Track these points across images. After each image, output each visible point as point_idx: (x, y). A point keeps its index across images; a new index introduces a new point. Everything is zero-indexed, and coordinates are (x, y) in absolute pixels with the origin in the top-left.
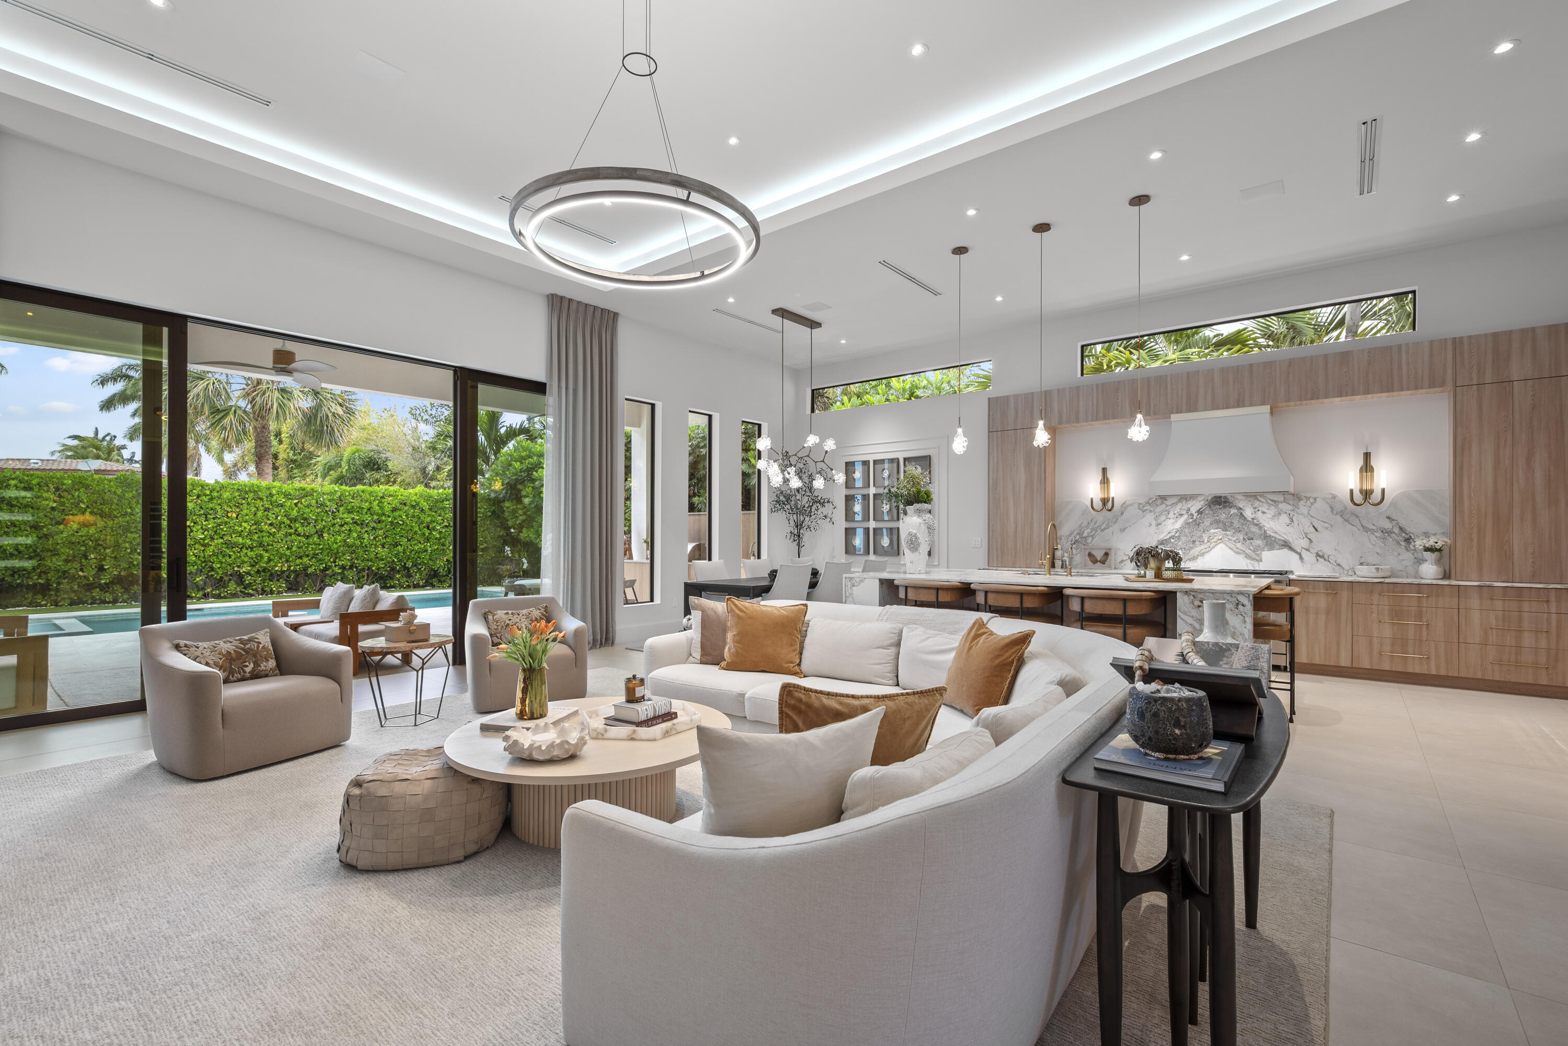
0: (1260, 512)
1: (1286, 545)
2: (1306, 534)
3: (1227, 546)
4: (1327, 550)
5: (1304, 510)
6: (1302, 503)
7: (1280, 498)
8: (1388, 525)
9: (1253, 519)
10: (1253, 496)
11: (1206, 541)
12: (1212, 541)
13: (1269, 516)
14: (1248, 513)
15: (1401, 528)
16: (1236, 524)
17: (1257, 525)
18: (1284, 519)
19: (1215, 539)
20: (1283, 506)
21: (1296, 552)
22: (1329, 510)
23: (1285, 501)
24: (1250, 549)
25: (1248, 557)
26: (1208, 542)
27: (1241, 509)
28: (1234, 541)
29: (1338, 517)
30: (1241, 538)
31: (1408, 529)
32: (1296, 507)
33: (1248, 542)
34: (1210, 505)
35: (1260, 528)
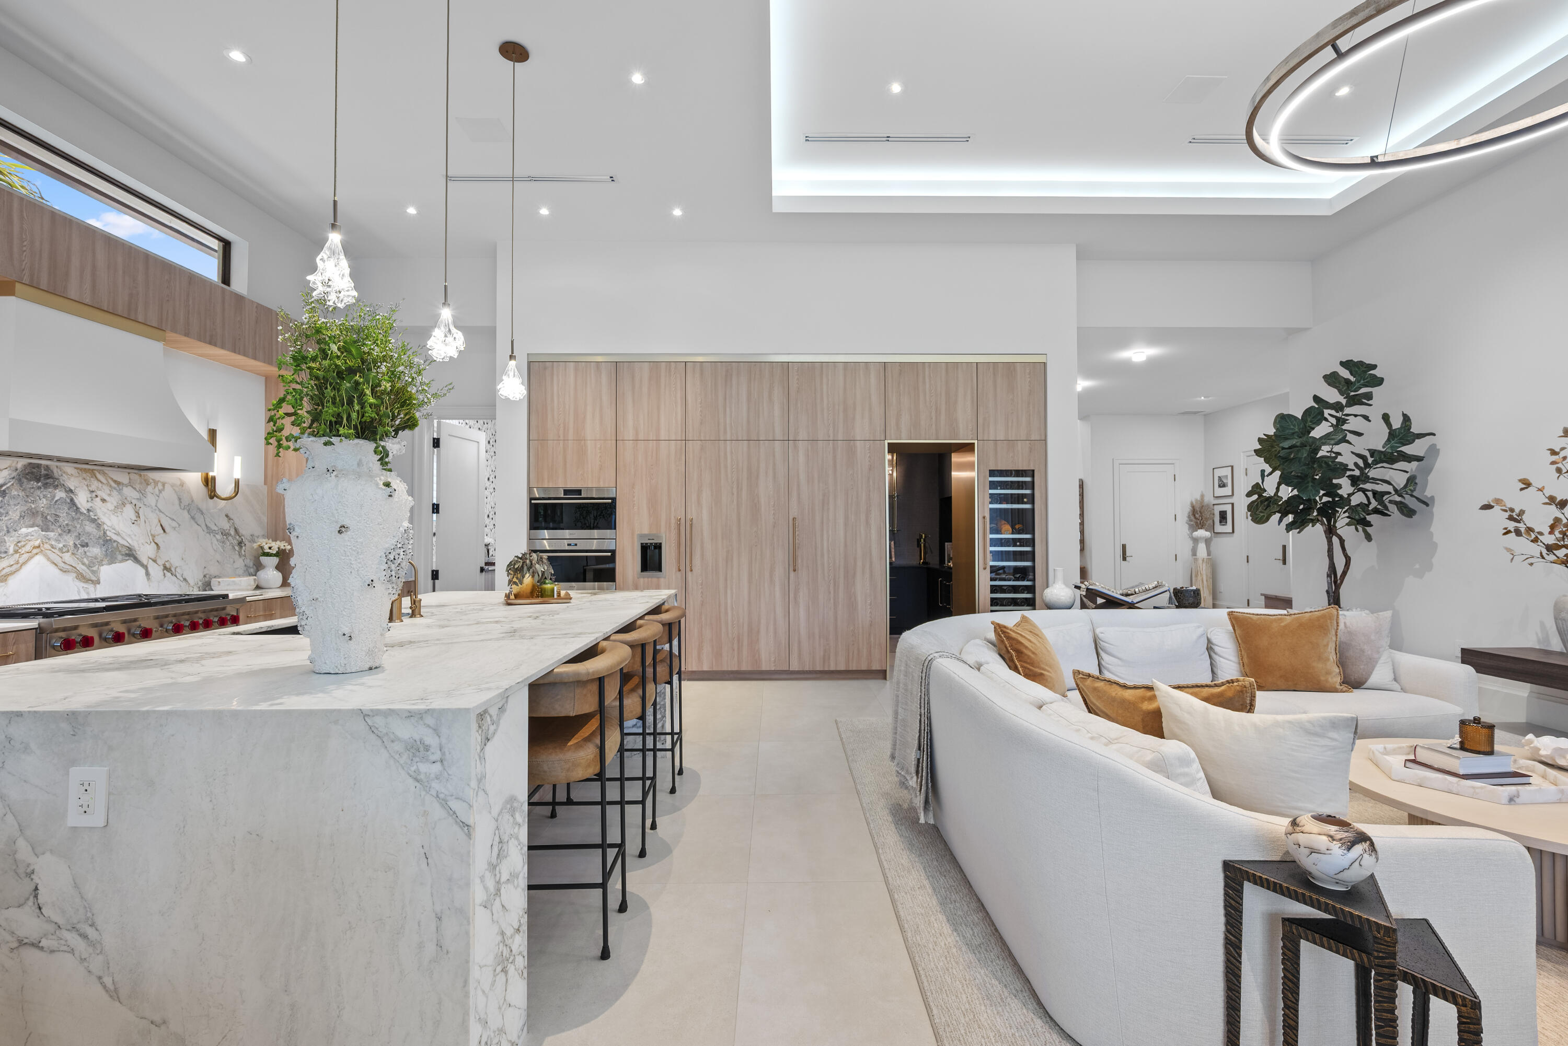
0: (98, 499)
1: (131, 554)
2: (153, 536)
3: (49, 559)
4: (175, 562)
5: (151, 500)
6: (150, 489)
7: (123, 477)
8: (225, 525)
9: (88, 510)
10: (88, 467)
11: (11, 551)
12: (23, 551)
13: (110, 506)
14: (82, 499)
15: (236, 530)
16: (64, 519)
17: (94, 521)
18: (129, 511)
19: (28, 548)
20: (128, 492)
21: (142, 565)
22: (177, 502)
23: (131, 484)
24: (84, 564)
25: (81, 577)
26: (16, 552)
27: (71, 491)
28: (61, 550)
29: (186, 512)
30: (71, 543)
31: (242, 531)
32: (142, 493)
33: (81, 550)
34: (20, 480)
35: (99, 526)
